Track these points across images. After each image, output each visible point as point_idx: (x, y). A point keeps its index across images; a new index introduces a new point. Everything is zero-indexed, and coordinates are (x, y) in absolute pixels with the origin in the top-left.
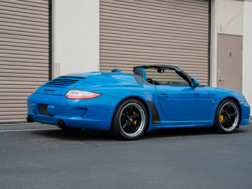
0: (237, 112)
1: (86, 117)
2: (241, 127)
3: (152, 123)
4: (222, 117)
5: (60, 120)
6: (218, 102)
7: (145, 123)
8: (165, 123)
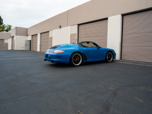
0: (112, 56)
1: (60, 59)
2: (113, 60)
3: (84, 60)
4: (107, 57)
5: (52, 60)
6: (106, 52)
7: (82, 60)
8: (89, 60)
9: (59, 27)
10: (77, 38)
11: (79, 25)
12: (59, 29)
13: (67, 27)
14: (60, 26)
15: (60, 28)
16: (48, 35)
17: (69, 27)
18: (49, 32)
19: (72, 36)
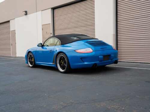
9: (24, 13)
10: (51, 31)
11: (54, 9)
12: (25, 16)
13: (35, 13)
14: (26, 12)
15: (26, 14)
16: (9, 27)
17: (39, 13)
18: (9, 21)
19: (44, 27)
